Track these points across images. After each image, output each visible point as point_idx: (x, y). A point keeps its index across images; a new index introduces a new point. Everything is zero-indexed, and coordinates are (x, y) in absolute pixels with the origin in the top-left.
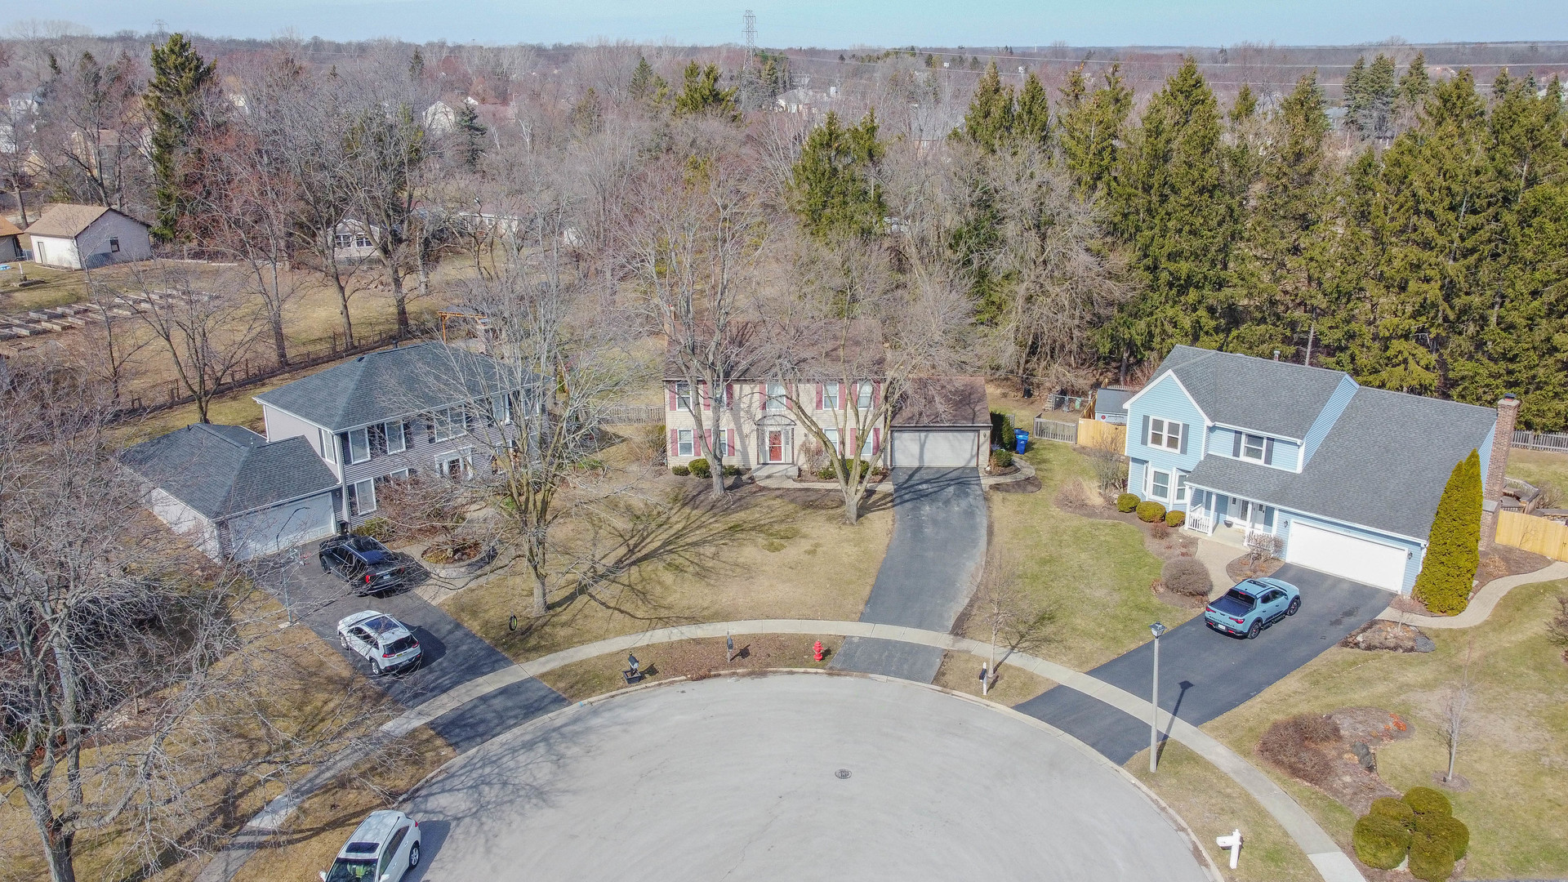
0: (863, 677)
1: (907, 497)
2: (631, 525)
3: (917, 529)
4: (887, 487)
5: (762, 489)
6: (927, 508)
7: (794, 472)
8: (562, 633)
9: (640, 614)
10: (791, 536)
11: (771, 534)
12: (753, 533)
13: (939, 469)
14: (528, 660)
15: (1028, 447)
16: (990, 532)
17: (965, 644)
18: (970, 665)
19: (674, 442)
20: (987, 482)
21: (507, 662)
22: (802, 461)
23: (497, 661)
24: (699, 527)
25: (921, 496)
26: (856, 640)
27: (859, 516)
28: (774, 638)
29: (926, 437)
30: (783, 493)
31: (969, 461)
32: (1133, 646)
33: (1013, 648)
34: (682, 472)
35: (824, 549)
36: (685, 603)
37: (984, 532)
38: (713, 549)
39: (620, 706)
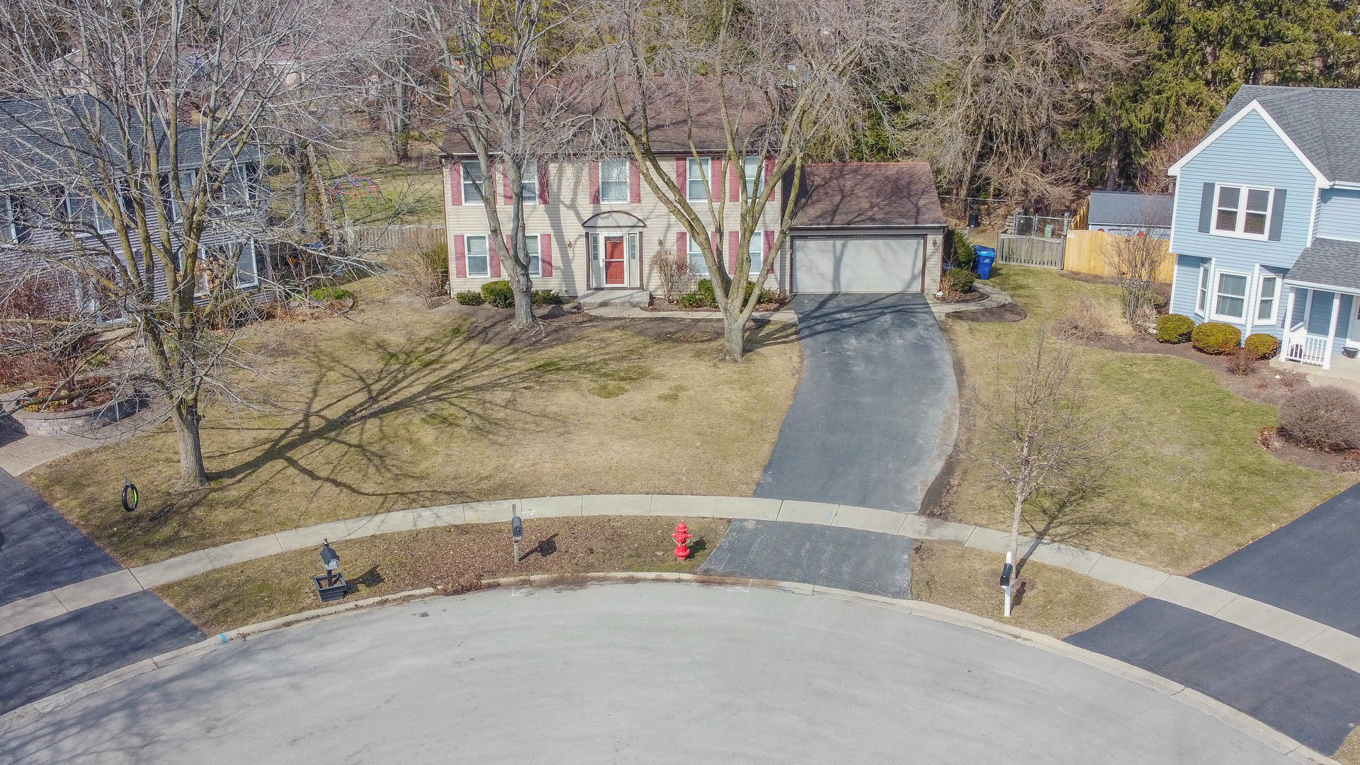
0: (767, 586)
1: (820, 327)
2: (380, 365)
3: (841, 368)
4: (787, 316)
5: (592, 319)
6: (853, 341)
7: (644, 298)
8: (223, 518)
9: (368, 487)
10: (637, 377)
11: (605, 375)
12: (576, 373)
13: (864, 296)
14: (147, 561)
15: (993, 273)
16: (960, 370)
17: (949, 531)
18: (966, 565)
19: (460, 257)
20: (940, 310)
21: (110, 564)
22: (655, 282)
23: (93, 562)
24: (488, 367)
25: (841, 326)
26: (750, 525)
27: (746, 350)
28: (600, 525)
29: (844, 246)
30: (623, 324)
31: (909, 285)
32: (1262, 532)
33: (1040, 536)
34: (470, 300)
35: (691, 393)
36: (450, 470)
37: (949, 371)
38: (508, 395)
39: (297, 640)
